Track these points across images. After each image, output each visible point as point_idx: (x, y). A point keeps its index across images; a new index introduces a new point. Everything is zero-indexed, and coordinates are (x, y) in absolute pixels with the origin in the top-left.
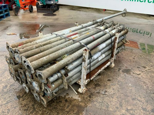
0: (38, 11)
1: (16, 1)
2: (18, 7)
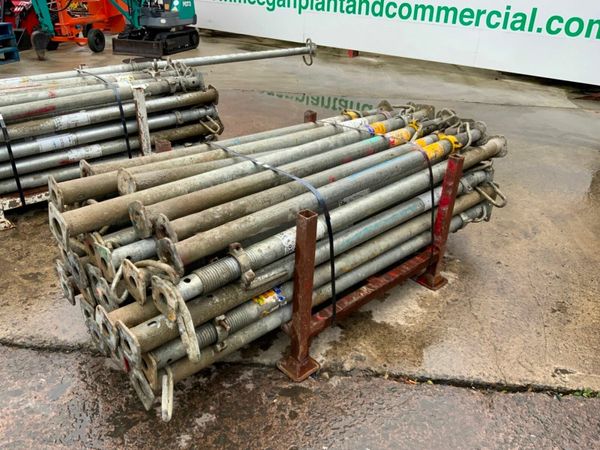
0: (117, 48)
1: (41, 14)
2: (45, 32)
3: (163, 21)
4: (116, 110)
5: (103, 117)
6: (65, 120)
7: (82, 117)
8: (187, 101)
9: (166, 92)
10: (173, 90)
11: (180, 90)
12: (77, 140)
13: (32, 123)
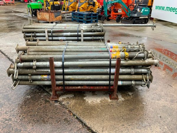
1: (105, 11)
2: (105, 16)
3: (136, 15)
4: (77, 34)
5: (73, 35)
6: (65, 34)
7: (69, 34)
8: (96, 34)
9: (91, 31)
10: (93, 31)
11: (94, 31)
12: (67, 39)
13: (58, 33)
